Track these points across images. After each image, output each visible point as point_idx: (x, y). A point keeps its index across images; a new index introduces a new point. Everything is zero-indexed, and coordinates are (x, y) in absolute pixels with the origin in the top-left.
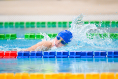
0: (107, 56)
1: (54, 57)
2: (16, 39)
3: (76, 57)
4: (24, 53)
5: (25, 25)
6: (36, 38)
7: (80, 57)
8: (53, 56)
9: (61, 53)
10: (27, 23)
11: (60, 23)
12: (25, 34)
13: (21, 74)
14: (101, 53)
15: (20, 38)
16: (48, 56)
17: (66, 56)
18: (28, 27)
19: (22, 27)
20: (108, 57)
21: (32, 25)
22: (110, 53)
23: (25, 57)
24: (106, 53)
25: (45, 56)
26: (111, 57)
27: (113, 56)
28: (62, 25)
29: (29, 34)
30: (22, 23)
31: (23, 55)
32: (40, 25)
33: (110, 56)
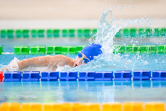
0: (132, 79)
1: (56, 80)
2: (3, 53)
3: (88, 80)
4: (14, 75)
5: (14, 34)
6: (30, 52)
7: (94, 80)
8: (56, 78)
9: (66, 73)
10: (18, 31)
11: (64, 31)
12: (15, 47)
13: (9, 104)
14: (124, 74)
15: (7, 53)
16: (49, 78)
17: (74, 78)
18: (18, 37)
19: (11, 37)
20: (134, 80)
21: (25, 33)
22: (137, 74)
23: (15, 80)
24: (130, 73)
25: (43, 78)
26: (138, 80)
27: (141, 79)
28: (68, 33)
29: (21, 47)
30: (10, 31)
31: (12, 76)
32: (37, 34)
33: (137, 78)
